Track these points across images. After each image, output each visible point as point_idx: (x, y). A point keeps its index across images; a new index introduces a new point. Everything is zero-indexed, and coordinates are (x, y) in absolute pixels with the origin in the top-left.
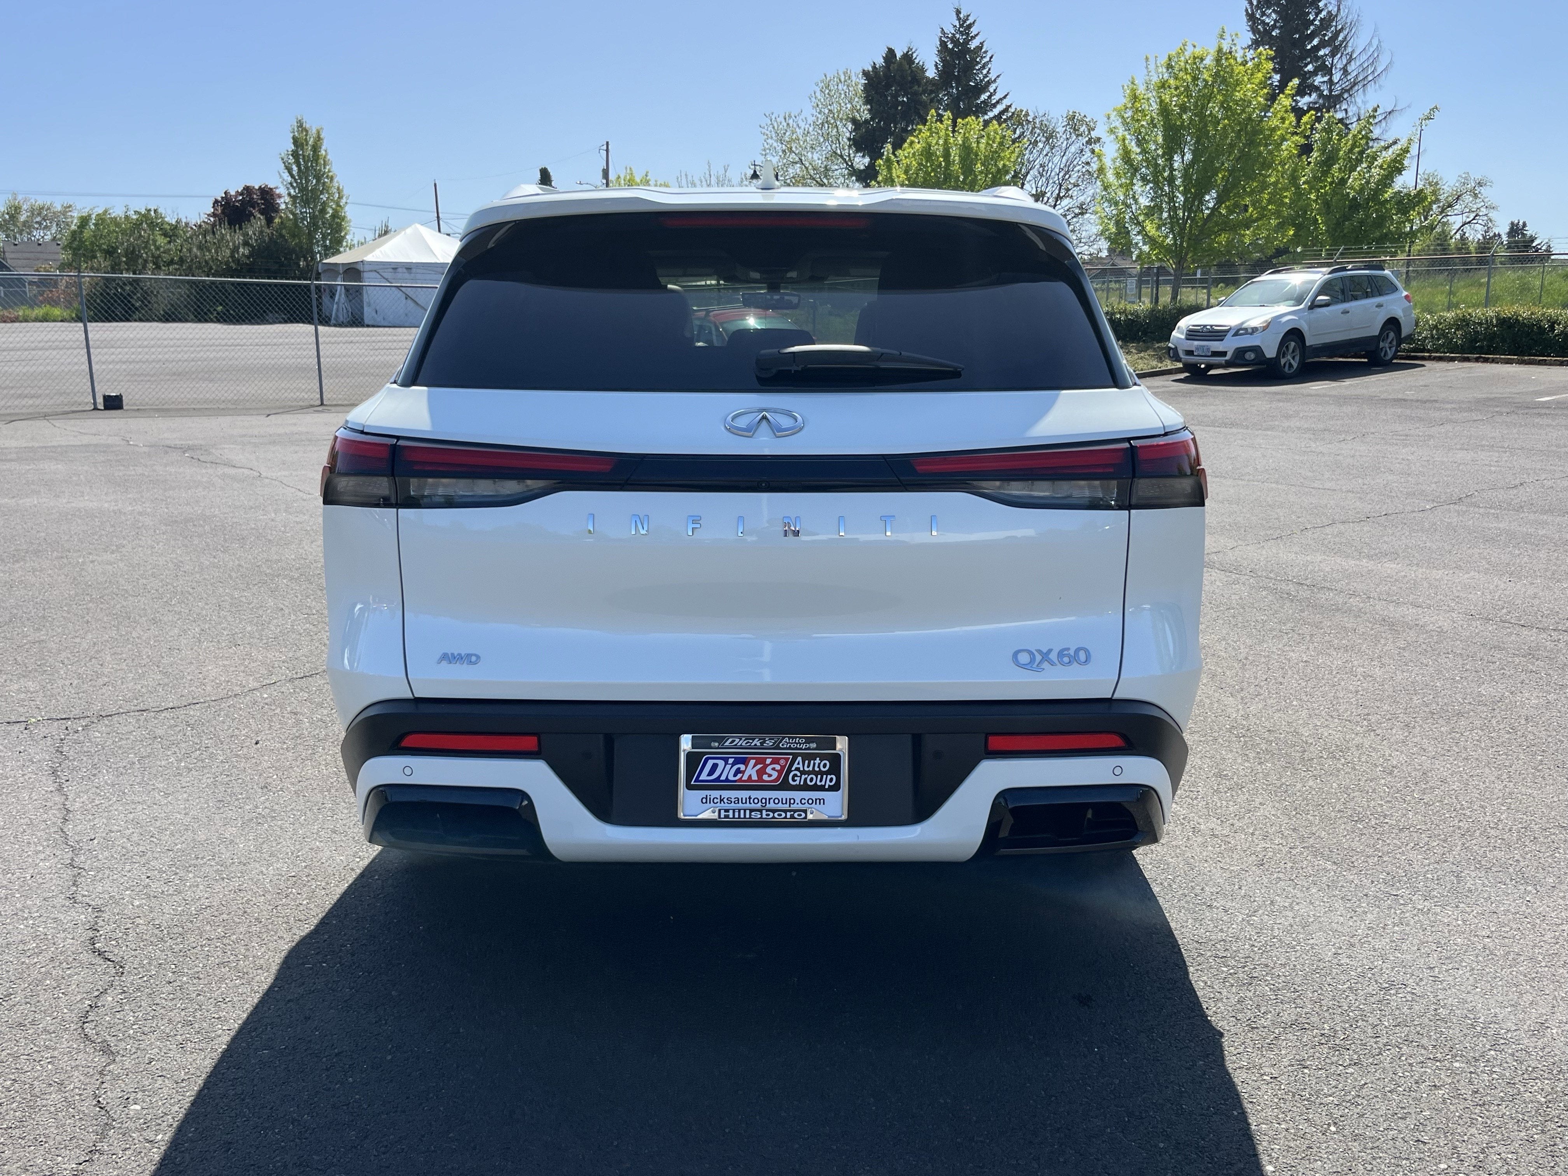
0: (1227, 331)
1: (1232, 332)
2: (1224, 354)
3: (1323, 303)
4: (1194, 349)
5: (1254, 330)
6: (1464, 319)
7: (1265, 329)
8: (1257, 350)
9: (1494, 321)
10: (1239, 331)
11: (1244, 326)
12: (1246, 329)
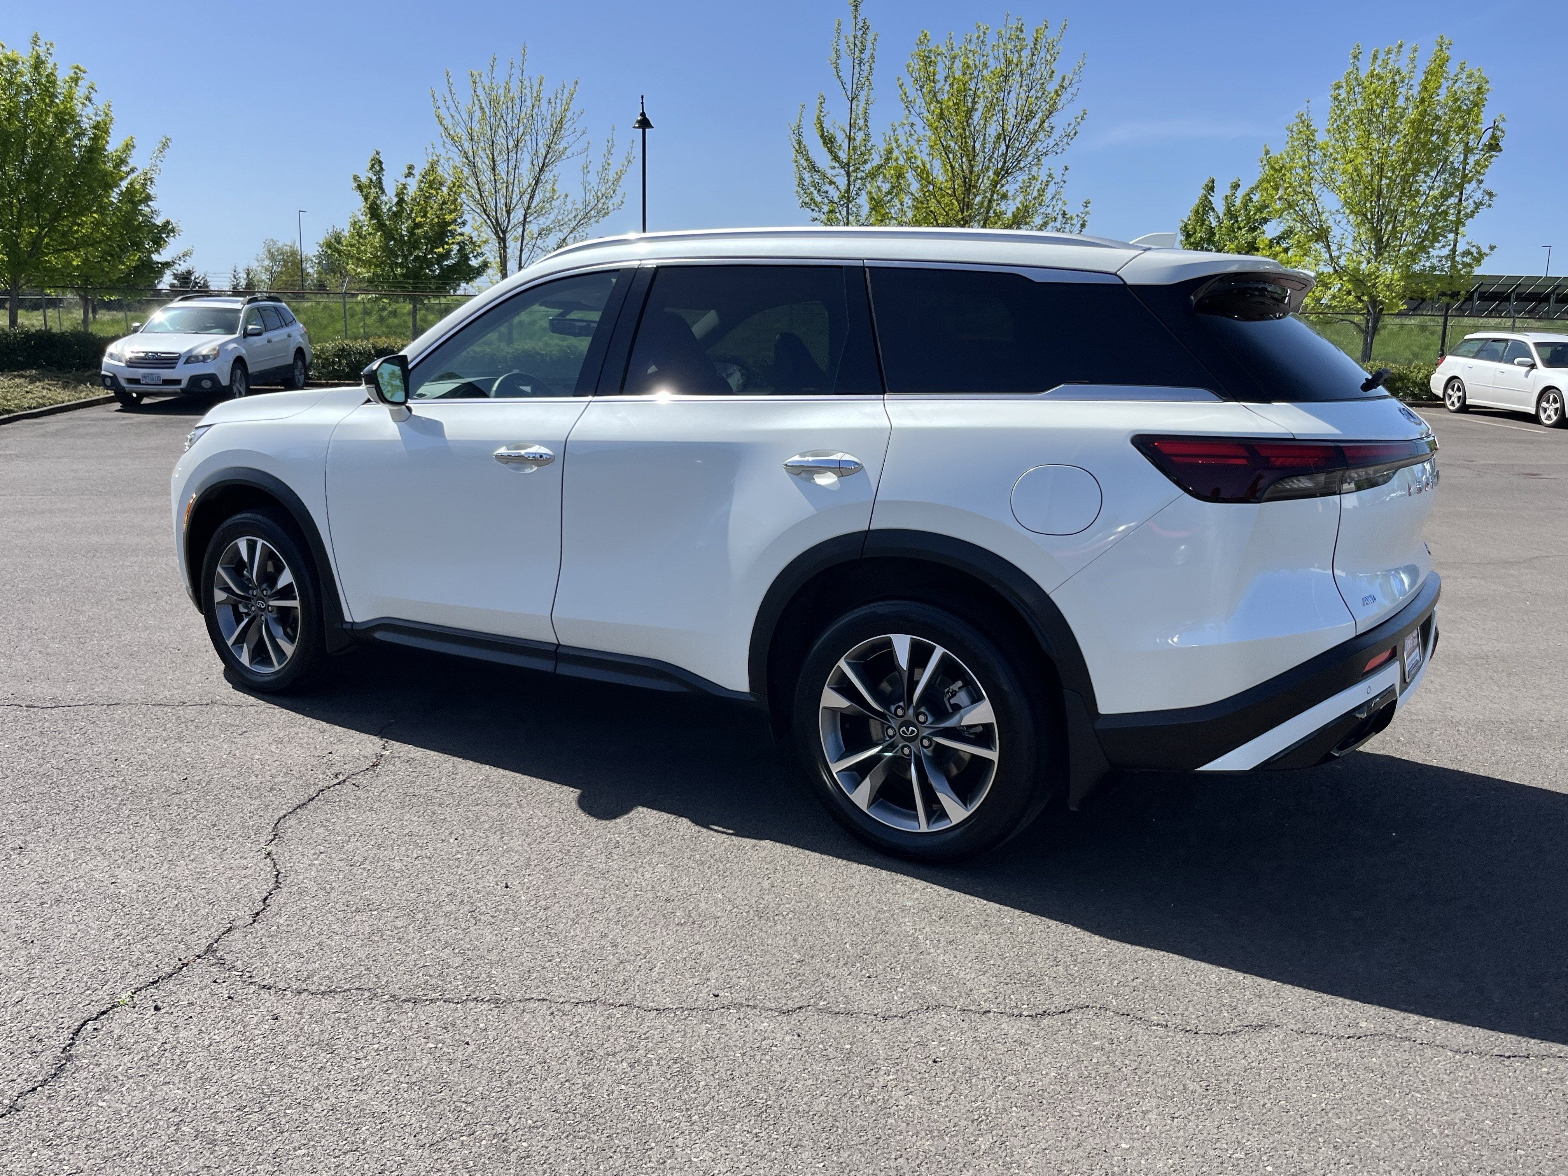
0: (178, 358)
1: (183, 360)
2: (178, 382)
3: (257, 332)
4: (140, 377)
5: (205, 358)
6: (343, 350)
7: (216, 357)
8: (212, 377)
9: (373, 352)
10: (191, 359)
11: (194, 353)
12: (196, 357)
